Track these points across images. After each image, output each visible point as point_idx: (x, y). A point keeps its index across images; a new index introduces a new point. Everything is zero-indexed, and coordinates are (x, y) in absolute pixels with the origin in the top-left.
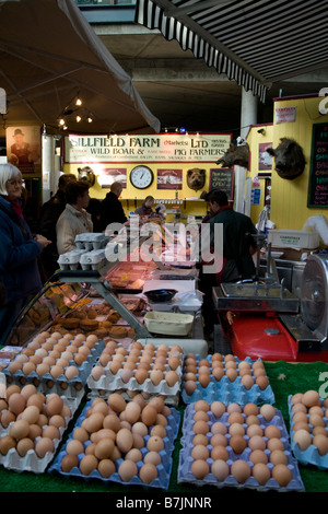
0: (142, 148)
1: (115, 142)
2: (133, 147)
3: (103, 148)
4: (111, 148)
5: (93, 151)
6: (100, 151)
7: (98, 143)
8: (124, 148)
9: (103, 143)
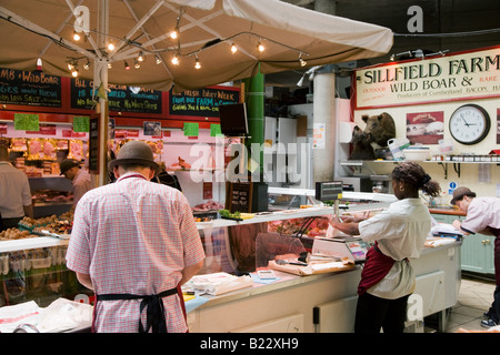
0: (470, 75)
1: (426, 71)
2: (454, 75)
3: (408, 81)
4: (420, 81)
5: (394, 88)
6: (403, 87)
7: (401, 76)
8: (440, 78)
9: (408, 74)
